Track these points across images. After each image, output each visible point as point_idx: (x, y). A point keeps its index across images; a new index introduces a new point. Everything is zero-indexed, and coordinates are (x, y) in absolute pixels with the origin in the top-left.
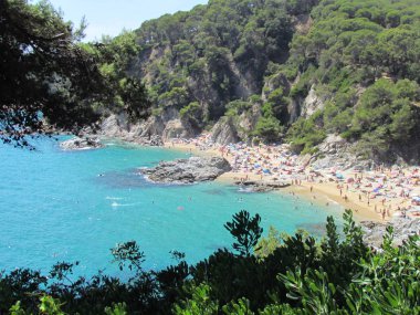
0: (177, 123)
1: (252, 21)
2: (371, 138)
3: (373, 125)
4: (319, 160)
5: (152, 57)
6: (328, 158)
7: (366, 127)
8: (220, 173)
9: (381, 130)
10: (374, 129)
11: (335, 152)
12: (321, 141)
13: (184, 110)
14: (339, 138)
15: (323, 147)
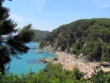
0: (59, 48)
1: (80, 26)
2: (88, 55)
3: (89, 52)
4: (77, 60)
5: (60, 34)
6: (79, 59)
7: (88, 52)
8: (54, 61)
9: (90, 53)
10: (89, 53)
11: (81, 58)
12: (79, 55)
13: (61, 46)
14: (82, 55)
15: (79, 56)
